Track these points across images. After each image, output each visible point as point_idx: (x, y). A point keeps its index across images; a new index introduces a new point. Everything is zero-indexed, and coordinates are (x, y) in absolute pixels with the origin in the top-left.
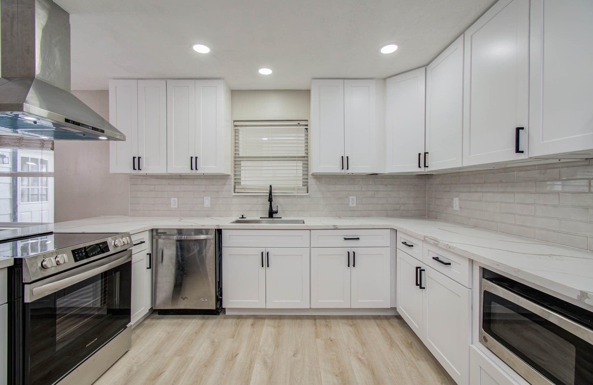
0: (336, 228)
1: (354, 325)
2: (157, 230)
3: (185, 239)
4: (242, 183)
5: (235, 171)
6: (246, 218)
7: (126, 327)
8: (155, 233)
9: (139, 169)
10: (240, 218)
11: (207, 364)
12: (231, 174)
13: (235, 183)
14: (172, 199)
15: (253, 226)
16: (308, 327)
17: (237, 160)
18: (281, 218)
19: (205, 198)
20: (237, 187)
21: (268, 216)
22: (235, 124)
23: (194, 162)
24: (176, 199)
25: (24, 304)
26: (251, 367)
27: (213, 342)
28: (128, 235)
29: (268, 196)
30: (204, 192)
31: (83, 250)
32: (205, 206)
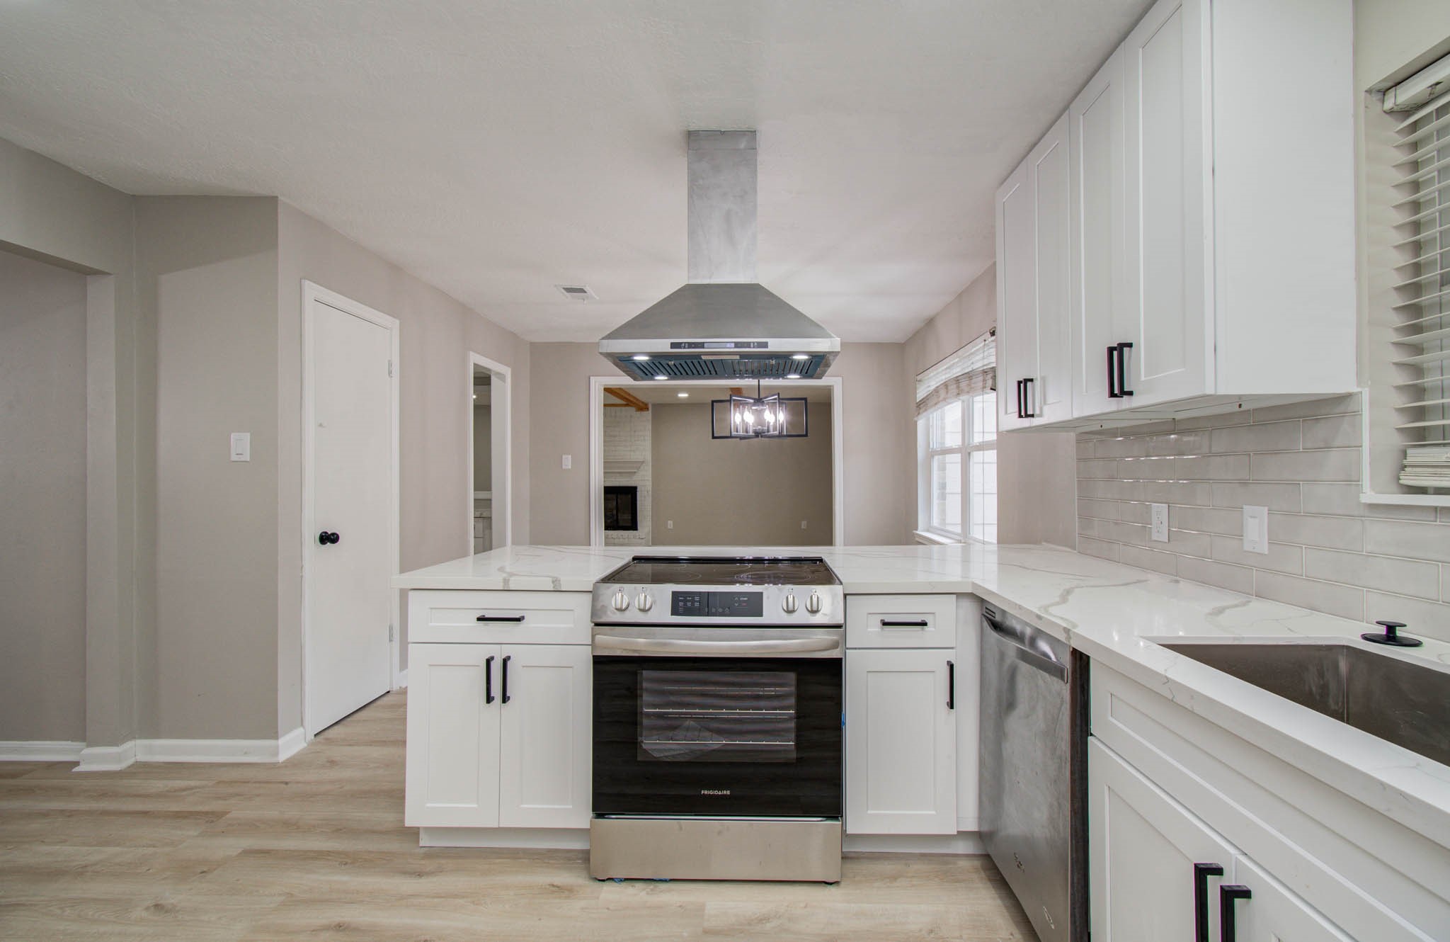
9: (1027, 414)
10: (1366, 638)
12: (1354, 389)
19: (1248, 509)
20: (1414, 456)
24: (1164, 509)
30: (1245, 483)
31: (697, 599)
32: (1247, 547)
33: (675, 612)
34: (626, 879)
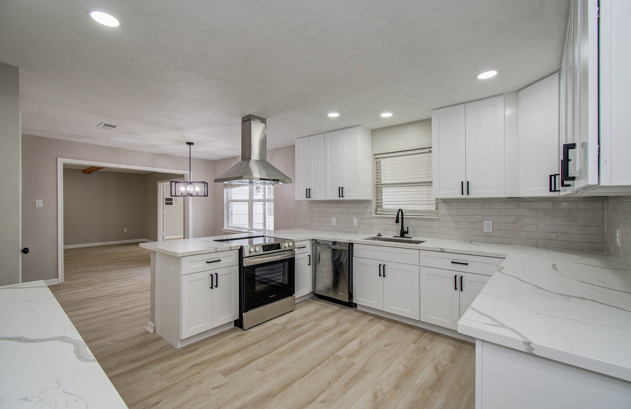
0: (442, 251)
1: (459, 347)
2: (316, 240)
3: (334, 248)
4: (384, 206)
5: (377, 196)
6: (382, 236)
7: (292, 296)
8: (315, 243)
9: (309, 197)
10: (377, 236)
11: (327, 330)
12: (372, 199)
13: (377, 206)
14: (333, 218)
15: (374, 242)
16: (413, 335)
17: (378, 187)
18: (411, 238)
19: (354, 218)
20: (378, 209)
21: (400, 236)
22: (375, 157)
23: (341, 191)
24: (335, 218)
25: (243, 266)
26: (351, 341)
27: (338, 321)
28: (293, 242)
29: (396, 218)
30: (353, 213)
31: (267, 246)
32: (354, 224)
33: (264, 251)
34: (253, 327)
